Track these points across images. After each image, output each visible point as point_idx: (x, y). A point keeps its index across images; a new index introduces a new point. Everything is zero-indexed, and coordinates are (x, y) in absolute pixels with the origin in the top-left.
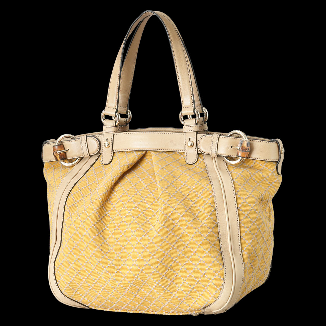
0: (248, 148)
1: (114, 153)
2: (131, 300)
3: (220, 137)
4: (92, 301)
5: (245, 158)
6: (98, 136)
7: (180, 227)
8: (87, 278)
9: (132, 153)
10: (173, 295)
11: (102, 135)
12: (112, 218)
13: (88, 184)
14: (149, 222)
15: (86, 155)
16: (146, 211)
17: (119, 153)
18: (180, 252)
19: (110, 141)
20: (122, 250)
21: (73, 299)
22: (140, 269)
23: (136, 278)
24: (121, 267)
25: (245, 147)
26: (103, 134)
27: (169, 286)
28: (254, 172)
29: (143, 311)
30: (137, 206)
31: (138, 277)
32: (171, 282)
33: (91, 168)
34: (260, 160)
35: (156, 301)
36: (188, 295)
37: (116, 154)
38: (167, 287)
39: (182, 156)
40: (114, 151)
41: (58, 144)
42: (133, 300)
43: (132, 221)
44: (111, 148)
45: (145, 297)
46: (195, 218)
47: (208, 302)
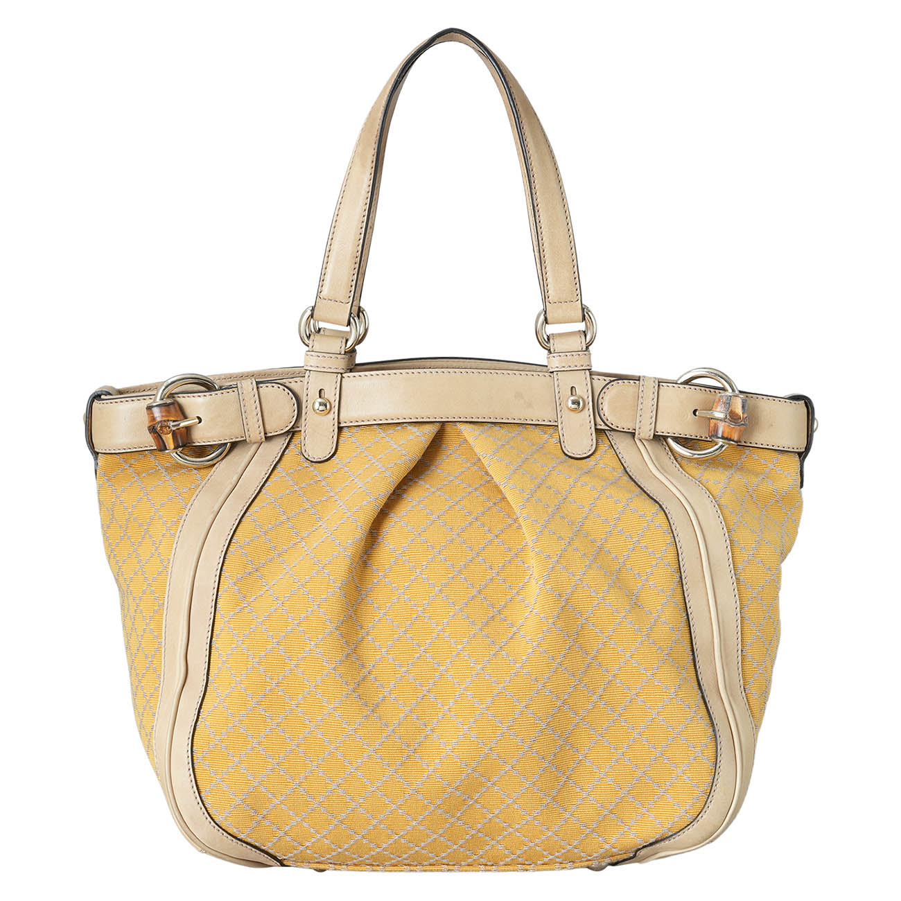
0: (745, 416)
1: (340, 429)
2: (435, 836)
3: (661, 387)
4: (308, 844)
5: (733, 441)
6: (290, 380)
7: (594, 628)
8: (306, 778)
9: (399, 428)
10: (567, 815)
11: (302, 379)
12: (379, 608)
13: (285, 517)
14: (502, 616)
15: (255, 433)
16: (486, 586)
17: (354, 430)
18: (594, 698)
19: (331, 395)
20: (420, 695)
21: (249, 840)
22: (483, 746)
23: (470, 771)
24: (420, 744)
25: (738, 415)
26: (307, 375)
27: (559, 791)
28: (755, 480)
29: (454, 865)
30: (460, 572)
31: (474, 770)
32: (564, 779)
33: (275, 472)
34: (768, 447)
35: (510, 834)
36: (611, 812)
37: (345, 433)
38: (554, 793)
39: (546, 436)
40: (341, 425)
41: (162, 402)
42: (441, 835)
43: (451, 614)
44: (333, 415)
45: (479, 826)
46: (636, 604)
47: (669, 830)
